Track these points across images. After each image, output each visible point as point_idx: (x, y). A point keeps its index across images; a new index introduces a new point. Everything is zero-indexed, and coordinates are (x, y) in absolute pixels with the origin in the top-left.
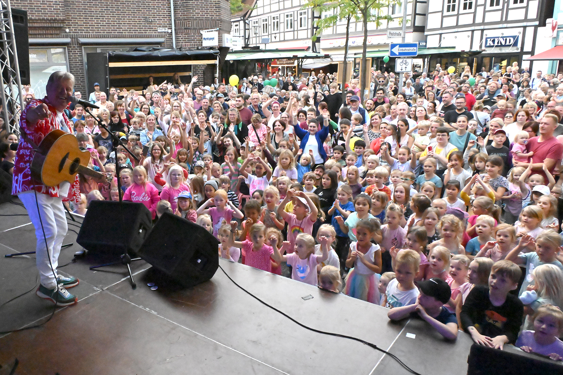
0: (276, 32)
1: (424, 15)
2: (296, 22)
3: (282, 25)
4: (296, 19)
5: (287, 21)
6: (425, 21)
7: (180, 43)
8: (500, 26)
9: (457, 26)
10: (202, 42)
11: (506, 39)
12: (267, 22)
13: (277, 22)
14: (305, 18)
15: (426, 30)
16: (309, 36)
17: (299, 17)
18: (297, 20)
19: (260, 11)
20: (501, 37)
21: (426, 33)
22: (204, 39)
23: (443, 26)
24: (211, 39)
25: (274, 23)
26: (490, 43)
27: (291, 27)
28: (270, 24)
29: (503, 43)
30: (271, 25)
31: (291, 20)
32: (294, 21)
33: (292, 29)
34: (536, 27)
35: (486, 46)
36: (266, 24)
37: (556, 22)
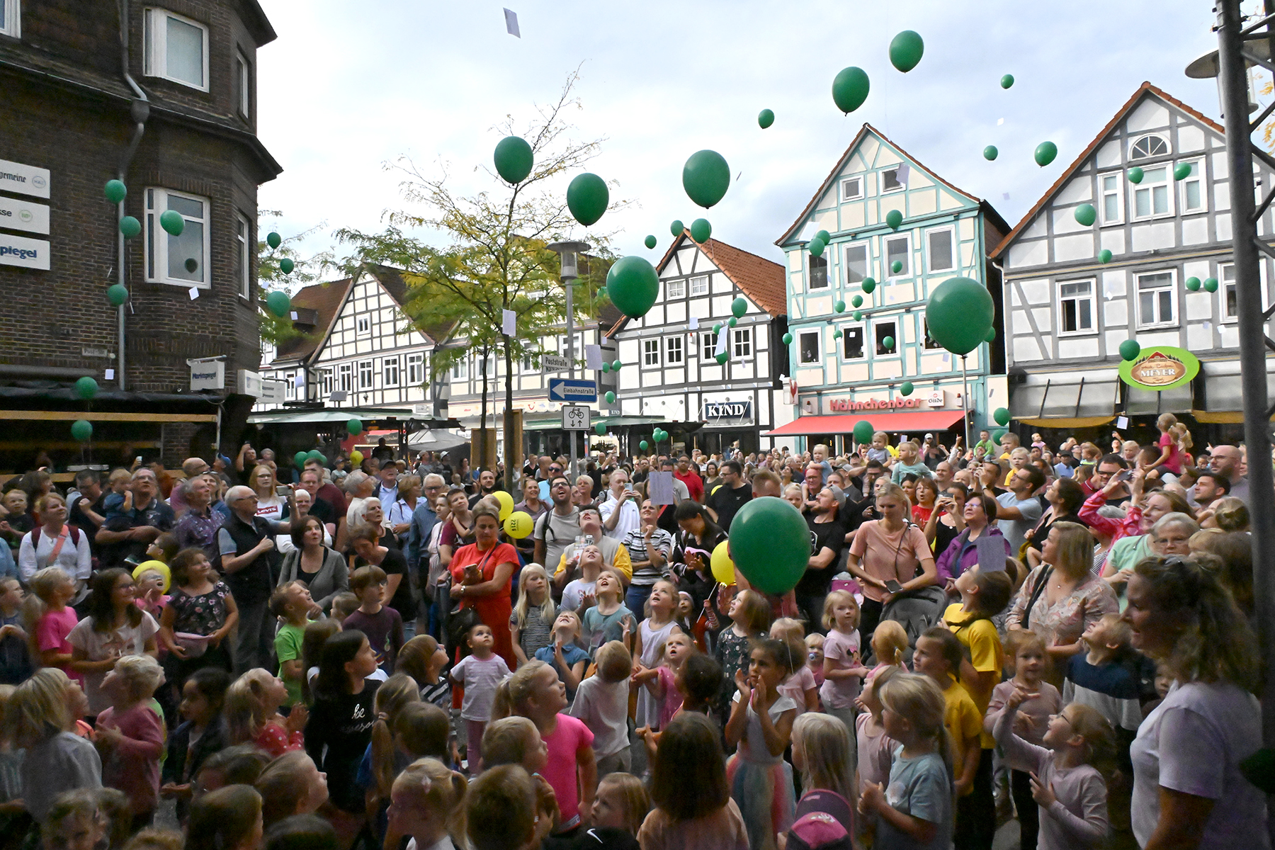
0: (366, 388)
2: (403, 374)
3: (378, 378)
4: (403, 367)
5: (388, 370)
6: (616, 377)
7: (135, 380)
8: (723, 387)
9: (663, 386)
11: (734, 407)
12: (350, 372)
13: (369, 372)
14: (419, 367)
15: (618, 391)
16: (428, 397)
17: (409, 364)
18: (406, 370)
19: (337, 352)
20: (727, 404)
21: (619, 396)
22: (194, 375)
23: (644, 385)
24: (208, 376)
25: (363, 373)
26: (712, 412)
27: (395, 382)
28: (355, 374)
29: (731, 413)
30: (357, 376)
31: (395, 369)
32: (400, 371)
33: (397, 385)
34: (771, 390)
35: (707, 417)
36: (348, 375)
37: (795, 383)
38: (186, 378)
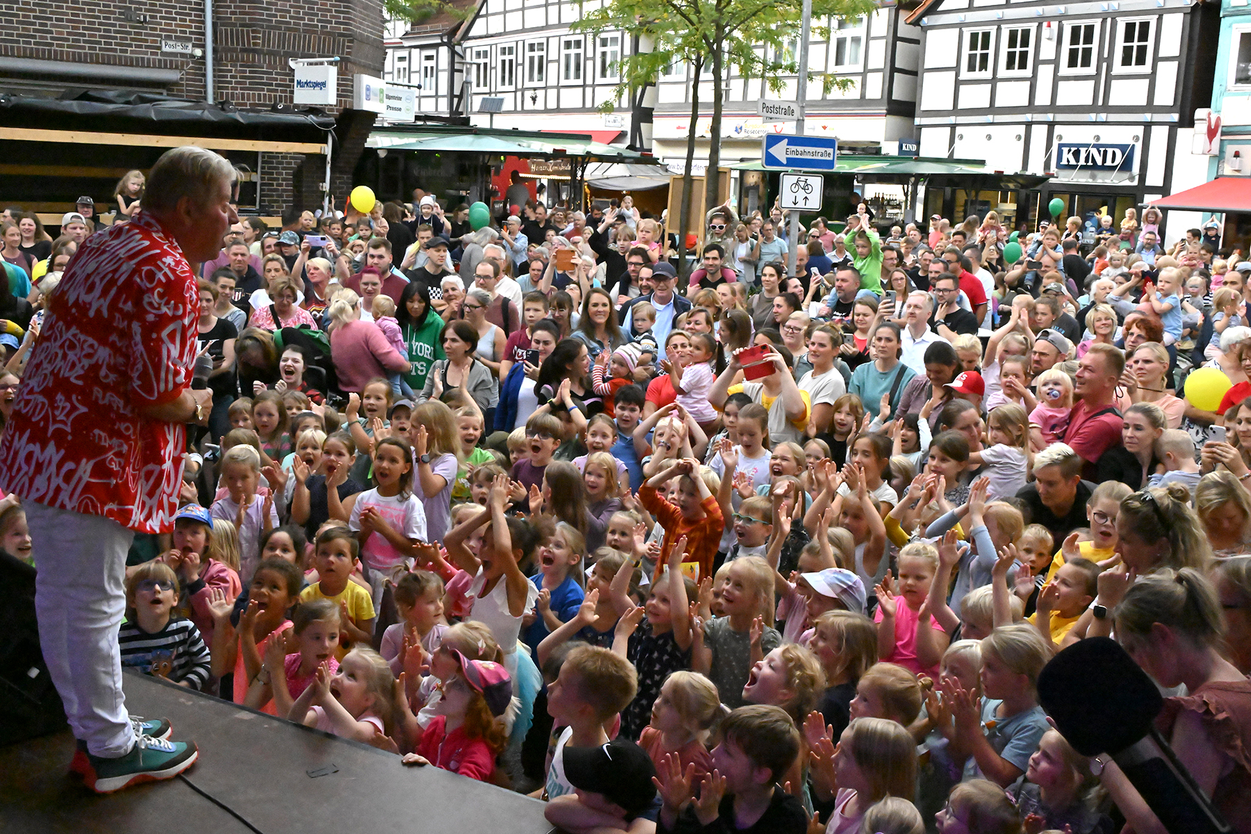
0: (536, 84)
1: (915, 73)
2: (590, 64)
3: (553, 68)
4: (590, 54)
5: (568, 57)
6: (916, 88)
7: (227, 88)
8: (1092, 117)
9: (992, 109)
10: (292, 92)
11: (1105, 152)
12: (513, 57)
13: (541, 58)
14: (614, 54)
15: (917, 112)
16: (625, 103)
18: (594, 58)
19: (495, 25)
20: (1094, 146)
21: (917, 121)
22: (299, 83)
23: (960, 107)
24: (316, 85)
25: (532, 59)
26: (1068, 157)
27: (577, 77)
28: (520, 61)
29: (1099, 161)
30: (523, 64)
31: (578, 56)
32: (586, 59)
33: (580, 82)
34: (1173, 127)
35: (1059, 166)
36: (511, 61)
37: (1219, 119)
38: (289, 86)
